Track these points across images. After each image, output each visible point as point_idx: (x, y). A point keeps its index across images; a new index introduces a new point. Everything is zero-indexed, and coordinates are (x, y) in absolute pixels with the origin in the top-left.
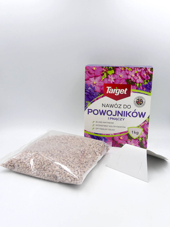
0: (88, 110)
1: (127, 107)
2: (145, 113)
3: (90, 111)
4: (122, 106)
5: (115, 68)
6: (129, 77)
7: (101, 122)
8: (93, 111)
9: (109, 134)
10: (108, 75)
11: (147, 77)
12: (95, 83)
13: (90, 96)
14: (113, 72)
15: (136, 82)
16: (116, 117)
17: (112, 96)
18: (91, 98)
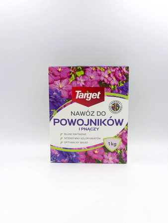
0: (54, 120)
1: (101, 114)
2: (123, 120)
3: (56, 121)
4: (95, 114)
5: (85, 69)
6: (102, 78)
7: (71, 134)
8: (60, 121)
9: (81, 149)
10: (76, 76)
11: (123, 78)
12: (61, 87)
13: (56, 103)
14: (82, 72)
15: (110, 84)
16: (89, 126)
17: (83, 102)
18: (57, 105)
